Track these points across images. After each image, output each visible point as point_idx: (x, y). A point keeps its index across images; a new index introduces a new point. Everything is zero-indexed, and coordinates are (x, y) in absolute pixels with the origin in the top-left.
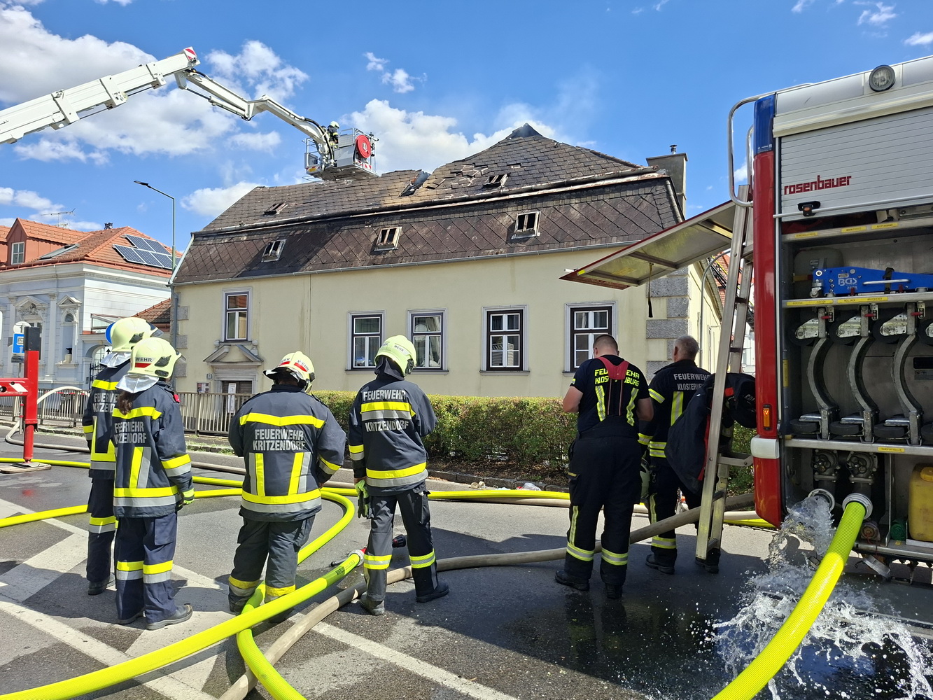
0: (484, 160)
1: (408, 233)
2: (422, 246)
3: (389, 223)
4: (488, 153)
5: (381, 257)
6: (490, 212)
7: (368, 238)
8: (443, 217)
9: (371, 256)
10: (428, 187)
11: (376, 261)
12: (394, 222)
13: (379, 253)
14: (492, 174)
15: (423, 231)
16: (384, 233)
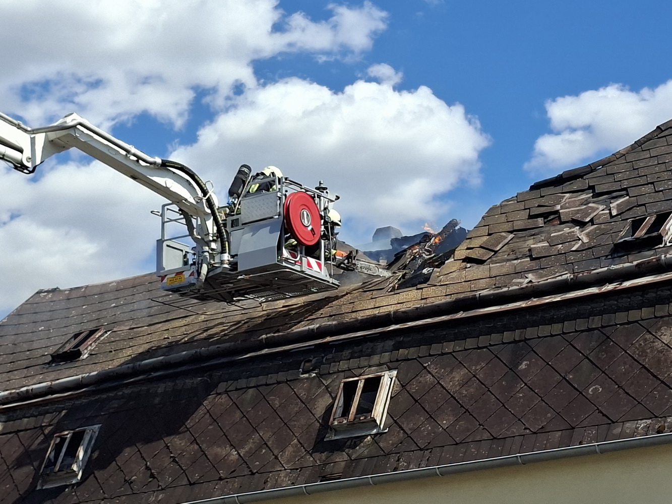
0: (618, 177)
1: (413, 388)
2: (452, 419)
3: (364, 361)
4: (629, 158)
5: (341, 458)
6: (634, 315)
7: (307, 406)
8: (508, 336)
9: (317, 455)
10: (467, 260)
11: (328, 469)
12: (376, 359)
13: (338, 446)
14: (639, 211)
15: (454, 380)
16: (350, 389)
